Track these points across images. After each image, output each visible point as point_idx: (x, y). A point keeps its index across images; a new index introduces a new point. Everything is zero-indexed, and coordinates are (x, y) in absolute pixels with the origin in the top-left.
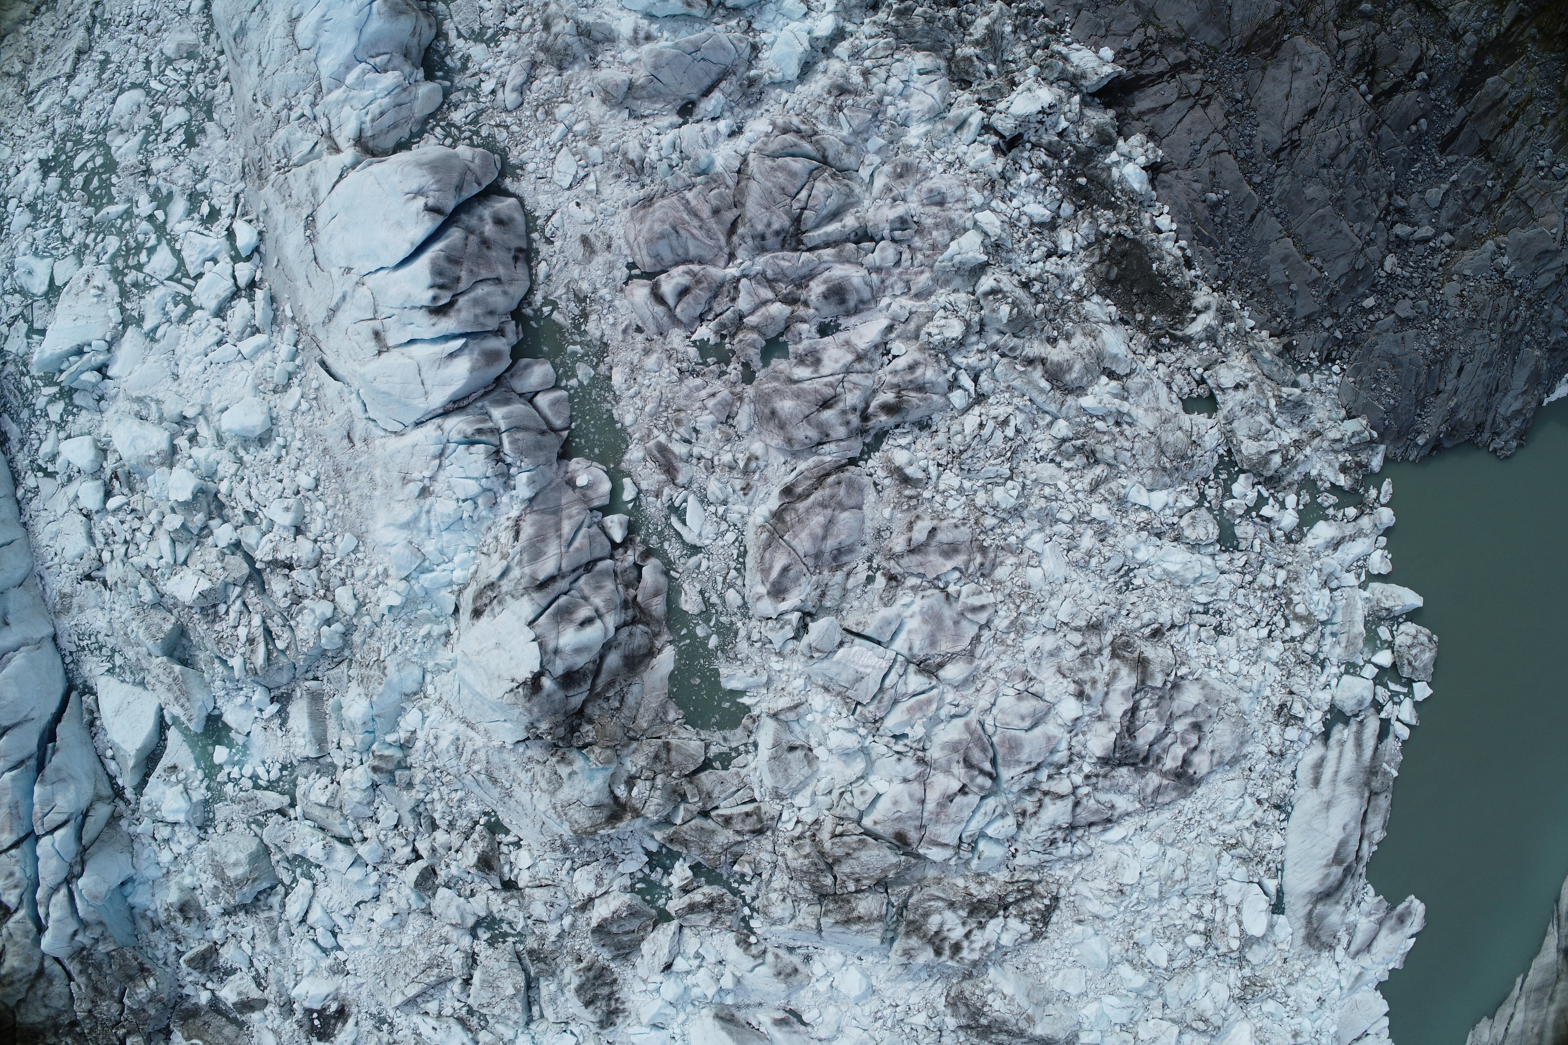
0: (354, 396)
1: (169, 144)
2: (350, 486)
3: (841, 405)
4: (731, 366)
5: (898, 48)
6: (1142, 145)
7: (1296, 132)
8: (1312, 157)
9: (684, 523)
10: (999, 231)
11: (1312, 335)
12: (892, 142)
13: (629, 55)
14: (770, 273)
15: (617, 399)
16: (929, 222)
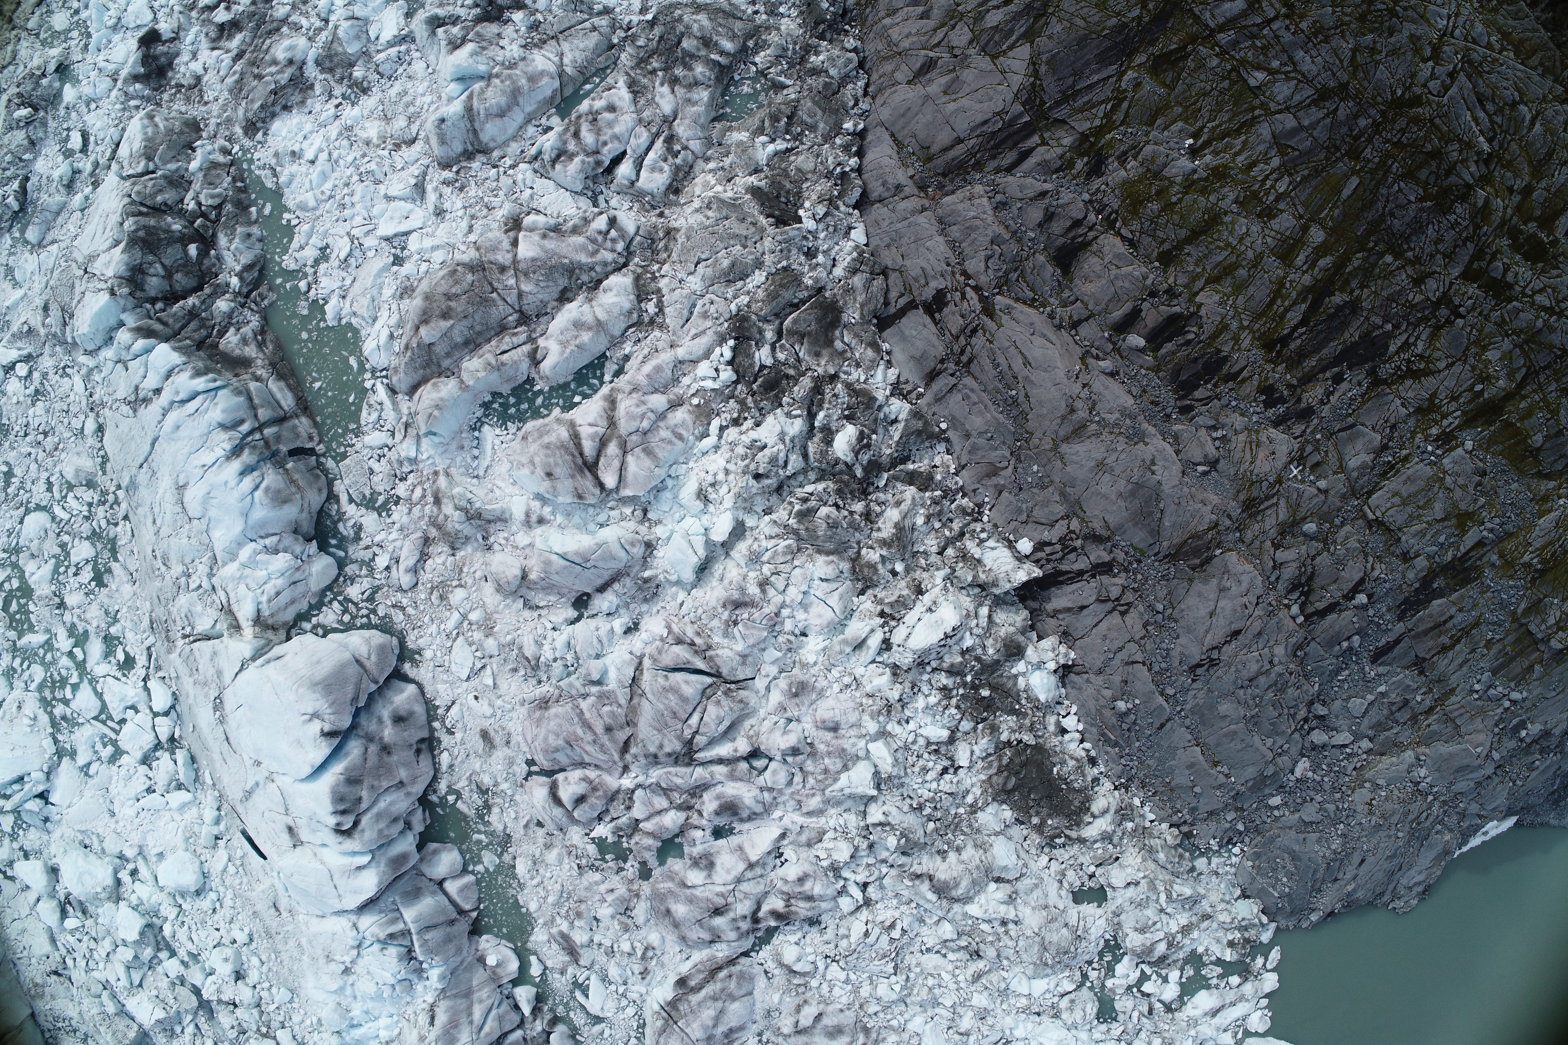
0: (275, 874)
1: (79, 578)
2: (280, 947)
3: (731, 915)
4: (629, 864)
5: (799, 550)
6: (1054, 650)
7: (1216, 652)
8: (1230, 677)
9: (587, 996)
10: (889, 769)
11: (1213, 825)
12: (790, 650)
13: (522, 539)
14: (664, 785)
15: (521, 886)
16: (821, 747)
